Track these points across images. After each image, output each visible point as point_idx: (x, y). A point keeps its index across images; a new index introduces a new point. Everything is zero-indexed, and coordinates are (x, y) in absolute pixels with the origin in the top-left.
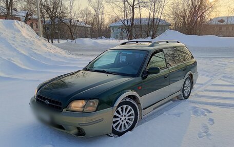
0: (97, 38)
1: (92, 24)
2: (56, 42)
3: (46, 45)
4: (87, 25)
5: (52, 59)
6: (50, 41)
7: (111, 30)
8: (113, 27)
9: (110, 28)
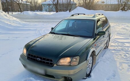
0: (34, 11)
1: (31, 3)
2: (10, 13)
3: (6, 16)
4: (28, 3)
5: (12, 25)
6: (7, 13)
7: (43, 6)
8: (44, 4)
9: (42, 5)
